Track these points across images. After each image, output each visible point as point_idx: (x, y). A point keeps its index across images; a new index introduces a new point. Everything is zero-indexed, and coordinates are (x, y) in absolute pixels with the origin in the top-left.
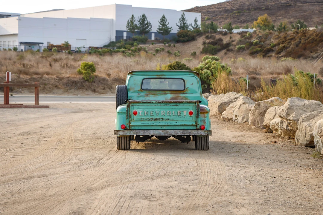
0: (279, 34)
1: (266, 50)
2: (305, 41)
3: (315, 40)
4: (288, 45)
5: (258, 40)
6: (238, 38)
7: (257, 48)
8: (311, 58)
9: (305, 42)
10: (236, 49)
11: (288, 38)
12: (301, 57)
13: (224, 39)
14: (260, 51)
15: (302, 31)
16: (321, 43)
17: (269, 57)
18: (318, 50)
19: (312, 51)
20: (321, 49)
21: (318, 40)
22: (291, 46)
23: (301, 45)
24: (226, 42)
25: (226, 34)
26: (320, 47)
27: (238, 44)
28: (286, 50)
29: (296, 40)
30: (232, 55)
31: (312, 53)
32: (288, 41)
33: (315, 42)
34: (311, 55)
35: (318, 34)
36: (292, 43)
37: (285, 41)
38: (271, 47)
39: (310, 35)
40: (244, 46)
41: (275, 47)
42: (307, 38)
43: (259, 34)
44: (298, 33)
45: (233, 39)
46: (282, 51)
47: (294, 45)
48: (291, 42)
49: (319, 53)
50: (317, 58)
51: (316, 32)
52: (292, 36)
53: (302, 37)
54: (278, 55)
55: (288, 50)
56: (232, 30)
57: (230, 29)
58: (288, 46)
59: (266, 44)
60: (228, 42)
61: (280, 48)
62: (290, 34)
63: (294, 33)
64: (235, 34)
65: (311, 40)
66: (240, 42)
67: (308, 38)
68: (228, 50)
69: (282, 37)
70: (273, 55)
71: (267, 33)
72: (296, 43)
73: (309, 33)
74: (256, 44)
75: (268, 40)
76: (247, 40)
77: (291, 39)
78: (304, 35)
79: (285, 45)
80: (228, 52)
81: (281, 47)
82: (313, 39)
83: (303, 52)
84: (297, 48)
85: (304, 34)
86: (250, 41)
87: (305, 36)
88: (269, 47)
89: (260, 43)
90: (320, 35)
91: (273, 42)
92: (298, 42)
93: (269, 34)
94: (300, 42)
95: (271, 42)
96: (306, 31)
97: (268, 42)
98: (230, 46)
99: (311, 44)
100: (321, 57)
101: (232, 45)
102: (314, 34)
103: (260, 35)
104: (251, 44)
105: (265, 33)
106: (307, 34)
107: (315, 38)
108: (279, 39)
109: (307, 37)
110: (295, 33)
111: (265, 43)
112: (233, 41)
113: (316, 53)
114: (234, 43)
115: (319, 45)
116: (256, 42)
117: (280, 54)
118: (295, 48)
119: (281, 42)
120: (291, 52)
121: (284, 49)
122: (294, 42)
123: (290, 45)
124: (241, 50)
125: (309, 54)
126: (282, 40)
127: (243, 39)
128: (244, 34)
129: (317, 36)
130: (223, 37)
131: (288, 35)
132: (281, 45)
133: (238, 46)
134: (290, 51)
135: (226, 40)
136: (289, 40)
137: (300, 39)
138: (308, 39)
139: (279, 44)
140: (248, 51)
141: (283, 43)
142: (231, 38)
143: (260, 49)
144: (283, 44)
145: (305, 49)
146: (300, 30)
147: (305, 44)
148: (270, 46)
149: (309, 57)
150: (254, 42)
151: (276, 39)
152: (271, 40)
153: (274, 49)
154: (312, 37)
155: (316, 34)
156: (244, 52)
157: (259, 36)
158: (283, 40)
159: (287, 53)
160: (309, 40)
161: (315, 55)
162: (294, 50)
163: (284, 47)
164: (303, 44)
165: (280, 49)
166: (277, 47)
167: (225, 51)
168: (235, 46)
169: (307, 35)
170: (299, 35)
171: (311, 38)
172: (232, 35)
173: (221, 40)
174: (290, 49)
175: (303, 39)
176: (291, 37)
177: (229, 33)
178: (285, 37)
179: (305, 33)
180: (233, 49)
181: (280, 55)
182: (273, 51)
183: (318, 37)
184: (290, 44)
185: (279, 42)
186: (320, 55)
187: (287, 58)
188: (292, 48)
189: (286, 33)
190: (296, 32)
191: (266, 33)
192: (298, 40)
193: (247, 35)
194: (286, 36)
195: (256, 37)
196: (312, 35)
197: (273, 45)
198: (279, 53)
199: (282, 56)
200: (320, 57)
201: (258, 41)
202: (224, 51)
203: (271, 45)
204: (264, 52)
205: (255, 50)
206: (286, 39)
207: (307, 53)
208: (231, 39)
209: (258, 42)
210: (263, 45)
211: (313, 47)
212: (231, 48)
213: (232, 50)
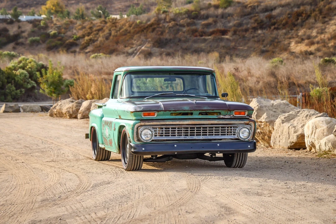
0: (83, 23)
1: (67, 44)
2: (117, 32)
3: (128, 31)
4: (95, 37)
5: (57, 30)
6: (29, 28)
7: (57, 42)
8: (126, 54)
9: (116, 34)
10: (28, 42)
11: (94, 29)
12: (114, 53)
13: (9, 29)
14: (61, 45)
15: (111, 21)
16: (136, 36)
17: (72, 52)
18: (133, 44)
19: (127, 45)
20: (137, 43)
21: (132, 31)
22: (100, 39)
23: (111, 37)
24: (14, 33)
25: (11, 22)
26: (135, 40)
27: (30, 35)
28: (93, 44)
29: (104, 31)
30: (23, 50)
31: (127, 48)
32: (95, 33)
33: (128, 34)
34: (126, 50)
35: (132, 24)
36: (100, 36)
37: (92, 33)
38: (75, 40)
39: (122, 25)
40: (38, 38)
41: (78, 41)
42: (118, 29)
43: (57, 23)
44: (106, 23)
45: (23, 29)
46: (89, 46)
47: (103, 38)
48: (99, 34)
49: (134, 47)
50: (134, 54)
51: (129, 21)
52: (99, 26)
53: (112, 28)
54: (84, 50)
55: (96, 44)
56: (19, 17)
57: (16, 16)
58: (96, 39)
59: (66, 36)
60: (16, 33)
61: (85, 41)
62: (97, 24)
63: (101, 23)
64: (25, 23)
65: (123, 31)
66: (33, 33)
67: (120, 29)
68: (17, 44)
69: (87, 27)
70: (78, 50)
71: (67, 21)
72: (104, 35)
73: (121, 23)
74: (55, 36)
75: (69, 31)
76: (42, 31)
77: (99, 30)
78: (113, 25)
79: (91, 38)
80: (17, 47)
81: (87, 40)
82: (126, 30)
83: (115, 46)
84: (107, 42)
85: (113, 23)
86: (45, 31)
87: (116, 27)
88: (71, 40)
89: (60, 35)
90: (133, 25)
91: (75, 33)
92: (108, 33)
93: (69, 23)
94: (110, 34)
95: (74, 33)
96: (116, 20)
97: (69, 33)
98: (20, 38)
99: (124, 37)
100: (138, 53)
101: (23, 37)
102: (127, 24)
103: (59, 24)
104: (48, 36)
105: (64, 21)
106: (117, 24)
107: (129, 29)
108: (84, 30)
109: (119, 27)
110: (103, 23)
111: (66, 34)
112: (23, 32)
113: (132, 48)
114: (25, 34)
115: (135, 38)
116: (55, 34)
117: (87, 49)
118: (104, 41)
119: (86, 34)
120: (100, 46)
121: (91, 42)
122: (103, 34)
123: (98, 38)
124: (34, 44)
125: (123, 49)
126: (87, 31)
127: (36, 29)
128: (37, 23)
129: (130, 26)
130: (9, 27)
131: (94, 25)
132: (87, 38)
133: (30, 39)
134: (98, 45)
135: (13, 30)
136: (96, 31)
137: (110, 30)
138: (119, 31)
139: (83, 36)
140: (44, 46)
141: (89, 34)
142: (19, 27)
143: (59, 42)
144: (88, 36)
145: (117, 43)
146: (108, 19)
147: (116, 36)
148: (73, 39)
149: (124, 53)
150: (52, 33)
151: (80, 29)
152: (72, 31)
153: (77, 42)
154: (125, 28)
155: (129, 24)
156: (39, 46)
157: (57, 26)
158: (89, 31)
159: (96, 47)
160: (121, 31)
161: (130, 51)
162: (103, 44)
163: (90, 40)
164: (114, 36)
165: (86, 43)
166: (81, 40)
167: (14, 45)
168: (26, 38)
169: (119, 25)
170: (108, 25)
171: (123, 30)
172: (20, 24)
173: (6, 30)
174: (98, 42)
175: (113, 30)
176: (98, 28)
177: (16, 21)
178: (91, 28)
179: (115, 22)
180: (24, 43)
181: (87, 51)
182: (76, 45)
183: (132, 28)
184: (98, 36)
185: (84, 34)
186: (136, 50)
187: (99, 54)
188: (101, 41)
189: (92, 23)
190: (104, 21)
191: (66, 23)
192: (107, 31)
193: (40, 25)
194: (91, 25)
195: (54, 27)
196: (124, 25)
197: (76, 38)
198: (85, 47)
199: (89, 52)
200: (136, 53)
201: (56, 32)
202: (11, 45)
203: (73, 37)
204: (65, 47)
205: (53, 44)
206: (91, 30)
207: (121, 47)
208: (20, 29)
209: (57, 34)
210: (63, 37)
211: (128, 40)
212: (21, 40)
213: (22, 44)
